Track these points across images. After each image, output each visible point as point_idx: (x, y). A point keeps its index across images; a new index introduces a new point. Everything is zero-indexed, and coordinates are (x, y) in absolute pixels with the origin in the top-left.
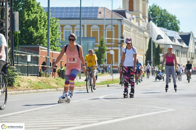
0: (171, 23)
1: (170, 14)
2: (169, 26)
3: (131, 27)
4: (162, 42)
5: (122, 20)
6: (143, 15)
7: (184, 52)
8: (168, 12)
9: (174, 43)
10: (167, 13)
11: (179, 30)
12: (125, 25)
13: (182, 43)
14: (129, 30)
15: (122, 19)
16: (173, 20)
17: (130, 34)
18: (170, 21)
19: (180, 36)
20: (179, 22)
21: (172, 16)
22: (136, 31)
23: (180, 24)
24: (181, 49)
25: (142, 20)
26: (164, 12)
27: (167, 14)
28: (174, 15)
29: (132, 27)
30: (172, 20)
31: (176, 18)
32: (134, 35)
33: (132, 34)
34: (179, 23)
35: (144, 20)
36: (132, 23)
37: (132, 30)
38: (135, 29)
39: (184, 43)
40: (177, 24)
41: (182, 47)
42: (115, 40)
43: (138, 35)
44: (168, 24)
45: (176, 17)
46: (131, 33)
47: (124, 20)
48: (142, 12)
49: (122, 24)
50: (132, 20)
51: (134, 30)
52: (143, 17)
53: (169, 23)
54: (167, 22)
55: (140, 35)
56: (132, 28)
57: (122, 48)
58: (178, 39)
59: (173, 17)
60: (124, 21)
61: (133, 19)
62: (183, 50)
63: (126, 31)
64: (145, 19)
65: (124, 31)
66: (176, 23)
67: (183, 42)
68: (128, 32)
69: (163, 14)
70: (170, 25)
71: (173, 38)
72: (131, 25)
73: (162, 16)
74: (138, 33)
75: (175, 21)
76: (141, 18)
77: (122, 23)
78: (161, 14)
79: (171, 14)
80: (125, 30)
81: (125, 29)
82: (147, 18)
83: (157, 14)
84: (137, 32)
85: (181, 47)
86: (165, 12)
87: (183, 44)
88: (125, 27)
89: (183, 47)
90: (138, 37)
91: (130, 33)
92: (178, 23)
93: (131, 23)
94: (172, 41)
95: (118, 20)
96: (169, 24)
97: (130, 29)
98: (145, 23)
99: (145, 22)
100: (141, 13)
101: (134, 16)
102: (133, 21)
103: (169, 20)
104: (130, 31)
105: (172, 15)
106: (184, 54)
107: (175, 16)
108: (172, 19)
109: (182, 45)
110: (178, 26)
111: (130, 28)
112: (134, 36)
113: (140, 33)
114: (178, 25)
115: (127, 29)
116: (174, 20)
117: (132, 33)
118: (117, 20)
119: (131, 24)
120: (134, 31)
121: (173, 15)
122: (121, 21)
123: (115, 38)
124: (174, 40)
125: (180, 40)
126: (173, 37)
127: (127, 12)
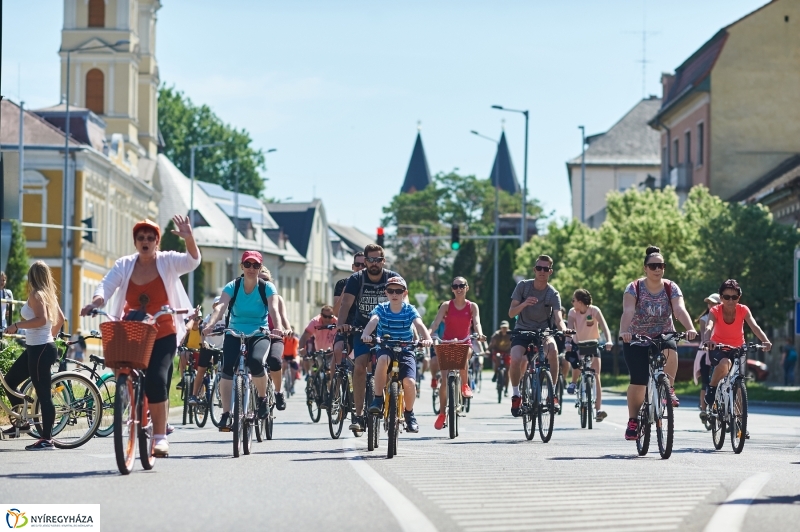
0: (231, 162)
1: (225, 126)
2: (221, 173)
3: (108, 178)
4: (207, 241)
5: (78, 154)
6: (139, 130)
7: (289, 280)
8: (218, 119)
9: (253, 242)
10: (214, 120)
11: (261, 192)
12: (87, 173)
13: (281, 242)
14: (100, 192)
15: (79, 150)
16: (237, 151)
17: (103, 207)
18: (227, 153)
19: (274, 215)
20: (261, 161)
21: (235, 134)
22: (124, 197)
23: (264, 168)
24: (279, 268)
25: (135, 152)
26: (201, 118)
27: (214, 124)
28: (244, 131)
29: (112, 181)
30: (233, 149)
31: (250, 141)
32: (118, 211)
33: (111, 206)
34: (261, 165)
35: (142, 152)
36: (114, 163)
37: (112, 190)
38: (122, 188)
39: (288, 244)
40: (253, 168)
41: (281, 258)
42: (48, 229)
43: (131, 210)
44: (218, 166)
45: (251, 137)
46: (107, 205)
47: (86, 151)
48: (137, 120)
49: (78, 169)
50: (111, 153)
51: (118, 193)
52: (140, 138)
53: (219, 160)
54: (215, 159)
55: (137, 213)
56: (110, 185)
57: (75, 262)
58: (265, 227)
59: (239, 137)
60: (86, 157)
61: (115, 147)
62: (287, 271)
63: (92, 197)
64: (147, 149)
65: (85, 195)
66: (251, 162)
67: (285, 240)
68: (97, 200)
69: (195, 125)
70: (226, 169)
71: (249, 226)
72: (108, 171)
73: (193, 133)
74: (132, 204)
75: (248, 154)
76: (132, 144)
77: (76, 166)
78: (189, 125)
79: (228, 126)
80: (88, 190)
81: (89, 186)
82: (154, 142)
83: (175, 125)
84: (129, 199)
85: (277, 260)
86: (207, 117)
87: (285, 248)
88: (88, 179)
89: (286, 258)
90: (130, 218)
91: (103, 203)
92: (259, 162)
93: (108, 162)
94: (245, 235)
95: (61, 150)
96: (223, 168)
97: (105, 189)
98: (146, 161)
99: (147, 157)
100: (134, 125)
101: (117, 137)
102: (116, 158)
103: (221, 148)
104: (105, 194)
105: (235, 131)
106: (289, 287)
107: (245, 133)
108: (236, 145)
109: (281, 252)
110: (257, 174)
111: (105, 184)
112: (117, 214)
113: (137, 202)
114: (258, 169)
115: (95, 189)
116: (240, 150)
117: (112, 202)
118: (56, 153)
119: (107, 166)
120: (119, 197)
121: (239, 131)
122: (74, 158)
123: (48, 223)
124: (250, 232)
125: (274, 230)
126: (248, 220)
127: (92, 119)
